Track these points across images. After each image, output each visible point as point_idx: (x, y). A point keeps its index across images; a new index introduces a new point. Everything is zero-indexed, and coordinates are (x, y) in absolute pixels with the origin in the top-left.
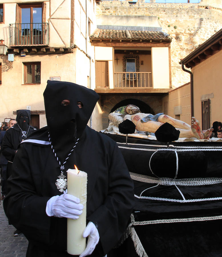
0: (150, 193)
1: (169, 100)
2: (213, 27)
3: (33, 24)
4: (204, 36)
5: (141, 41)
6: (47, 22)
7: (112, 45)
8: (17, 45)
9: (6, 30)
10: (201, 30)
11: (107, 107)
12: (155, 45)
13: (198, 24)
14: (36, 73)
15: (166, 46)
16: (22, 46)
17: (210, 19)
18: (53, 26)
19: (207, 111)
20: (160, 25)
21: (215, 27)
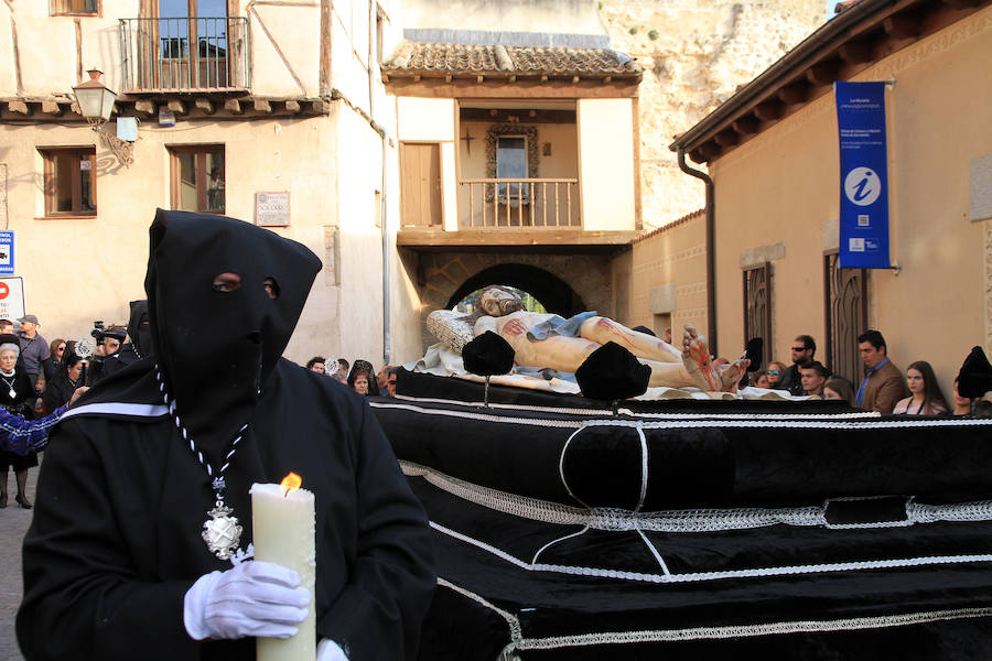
0: (564, 553)
1: (634, 267)
2: (774, 33)
3: (196, 19)
4: (745, 62)
5: (545, 78)
6: (243, 13)
7: (452, 91)
8: (146, 87)
9: (109, 36)
10: (736, 42)
11: (436, 289)
12: (589, 91)
13: (725, 23)
14: (210, 184)
15: (623, 96)
16: (163, 91)
17: (767, 6)
18: (265, 29)
19: (762, 301)
20: (605, 28)
21: (781, 33)
